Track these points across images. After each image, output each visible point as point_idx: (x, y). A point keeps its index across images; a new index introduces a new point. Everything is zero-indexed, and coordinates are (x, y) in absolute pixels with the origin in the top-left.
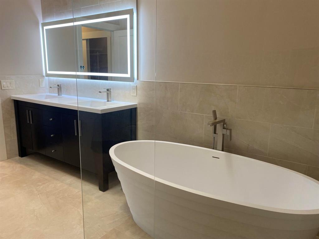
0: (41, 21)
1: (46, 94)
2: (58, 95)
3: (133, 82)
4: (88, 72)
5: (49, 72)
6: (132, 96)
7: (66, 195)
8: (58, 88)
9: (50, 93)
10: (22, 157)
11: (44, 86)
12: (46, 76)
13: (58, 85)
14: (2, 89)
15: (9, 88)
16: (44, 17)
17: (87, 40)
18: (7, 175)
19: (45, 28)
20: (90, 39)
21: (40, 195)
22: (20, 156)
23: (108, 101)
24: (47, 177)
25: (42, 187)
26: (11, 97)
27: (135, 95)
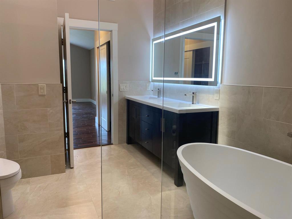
0: (152, 38)
1: (149, 96)
2: (158, 97)
3: (217, 86)
4: (192, 77)
5: (154, 78)
6: (215, 99)
7: (147, 182)
8: (158, 92)
9: (153, 95)
10: (128, 144)
11: (149, 89)
12: (152, 82)
13: (158, 89)
14: (120, 90)
15: (125, 90)
16: (155, 33)
17: (193, 50)
18: (114, 156)
19: (155, 42)
20: (196, 50)
21: (128, 176)
22: (127, 143)
23: (193, 104)
24: (138, 163)
25: (132, 170)
26: (125, 97)
27: (218, 98)
